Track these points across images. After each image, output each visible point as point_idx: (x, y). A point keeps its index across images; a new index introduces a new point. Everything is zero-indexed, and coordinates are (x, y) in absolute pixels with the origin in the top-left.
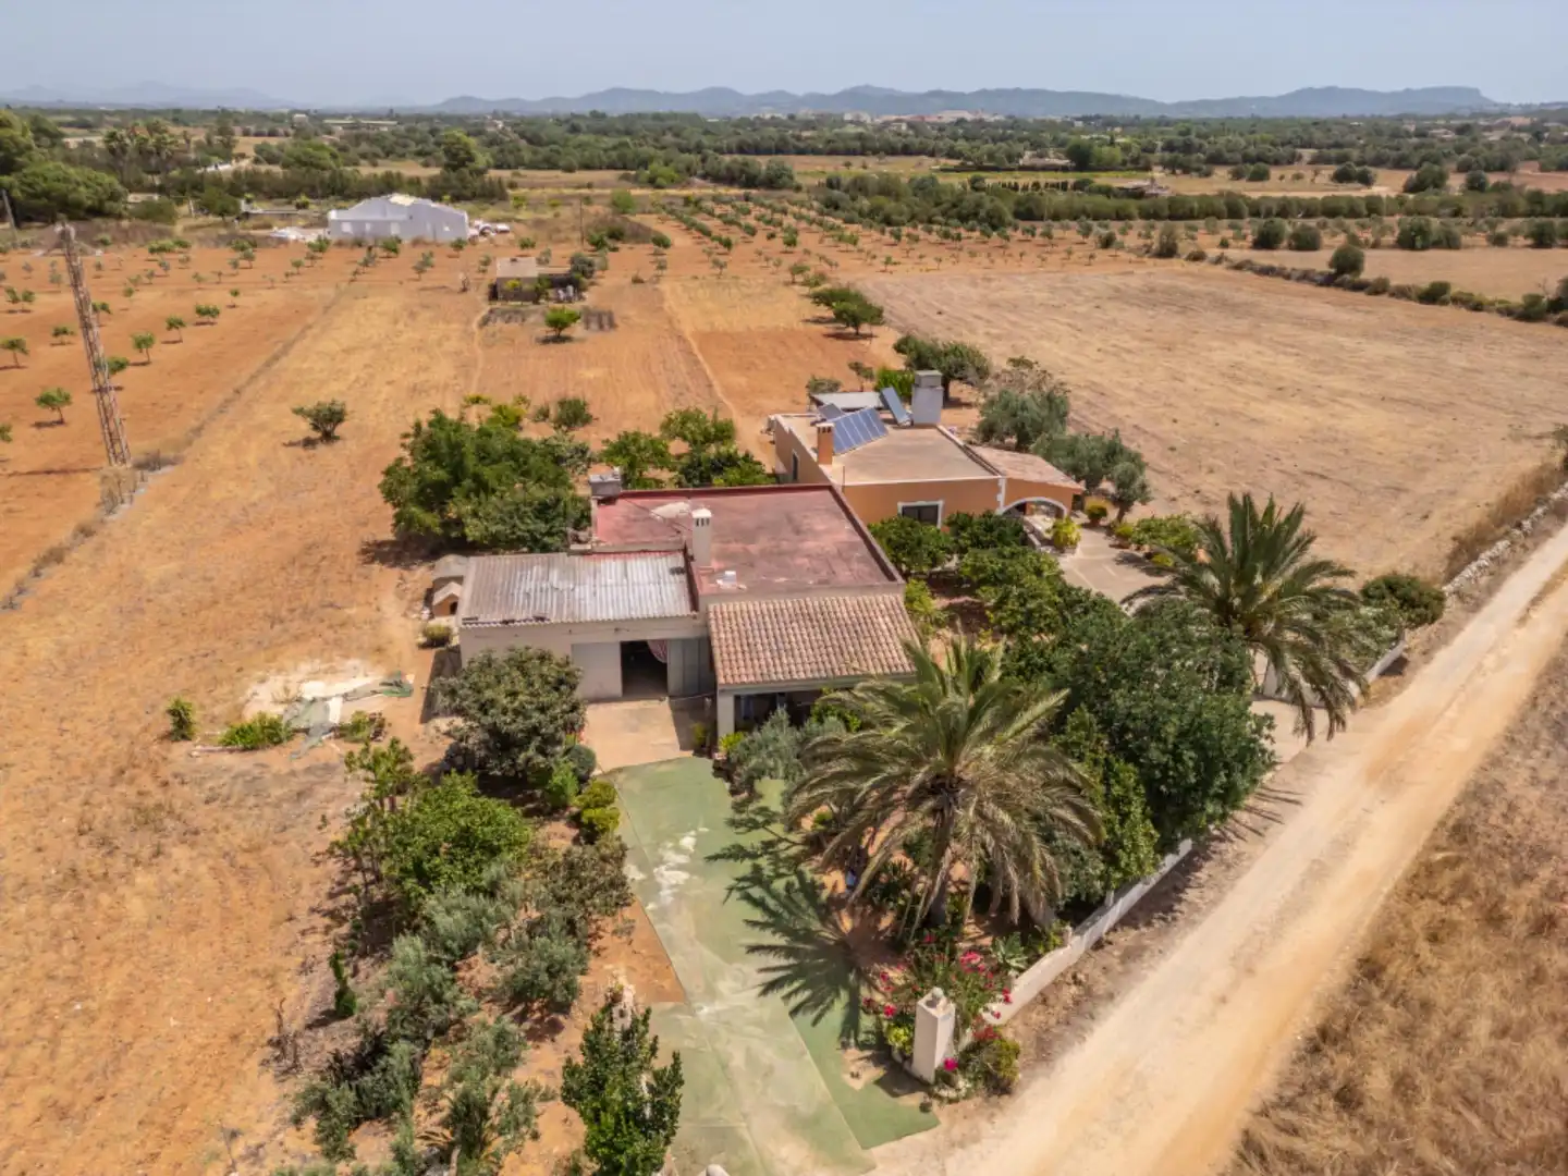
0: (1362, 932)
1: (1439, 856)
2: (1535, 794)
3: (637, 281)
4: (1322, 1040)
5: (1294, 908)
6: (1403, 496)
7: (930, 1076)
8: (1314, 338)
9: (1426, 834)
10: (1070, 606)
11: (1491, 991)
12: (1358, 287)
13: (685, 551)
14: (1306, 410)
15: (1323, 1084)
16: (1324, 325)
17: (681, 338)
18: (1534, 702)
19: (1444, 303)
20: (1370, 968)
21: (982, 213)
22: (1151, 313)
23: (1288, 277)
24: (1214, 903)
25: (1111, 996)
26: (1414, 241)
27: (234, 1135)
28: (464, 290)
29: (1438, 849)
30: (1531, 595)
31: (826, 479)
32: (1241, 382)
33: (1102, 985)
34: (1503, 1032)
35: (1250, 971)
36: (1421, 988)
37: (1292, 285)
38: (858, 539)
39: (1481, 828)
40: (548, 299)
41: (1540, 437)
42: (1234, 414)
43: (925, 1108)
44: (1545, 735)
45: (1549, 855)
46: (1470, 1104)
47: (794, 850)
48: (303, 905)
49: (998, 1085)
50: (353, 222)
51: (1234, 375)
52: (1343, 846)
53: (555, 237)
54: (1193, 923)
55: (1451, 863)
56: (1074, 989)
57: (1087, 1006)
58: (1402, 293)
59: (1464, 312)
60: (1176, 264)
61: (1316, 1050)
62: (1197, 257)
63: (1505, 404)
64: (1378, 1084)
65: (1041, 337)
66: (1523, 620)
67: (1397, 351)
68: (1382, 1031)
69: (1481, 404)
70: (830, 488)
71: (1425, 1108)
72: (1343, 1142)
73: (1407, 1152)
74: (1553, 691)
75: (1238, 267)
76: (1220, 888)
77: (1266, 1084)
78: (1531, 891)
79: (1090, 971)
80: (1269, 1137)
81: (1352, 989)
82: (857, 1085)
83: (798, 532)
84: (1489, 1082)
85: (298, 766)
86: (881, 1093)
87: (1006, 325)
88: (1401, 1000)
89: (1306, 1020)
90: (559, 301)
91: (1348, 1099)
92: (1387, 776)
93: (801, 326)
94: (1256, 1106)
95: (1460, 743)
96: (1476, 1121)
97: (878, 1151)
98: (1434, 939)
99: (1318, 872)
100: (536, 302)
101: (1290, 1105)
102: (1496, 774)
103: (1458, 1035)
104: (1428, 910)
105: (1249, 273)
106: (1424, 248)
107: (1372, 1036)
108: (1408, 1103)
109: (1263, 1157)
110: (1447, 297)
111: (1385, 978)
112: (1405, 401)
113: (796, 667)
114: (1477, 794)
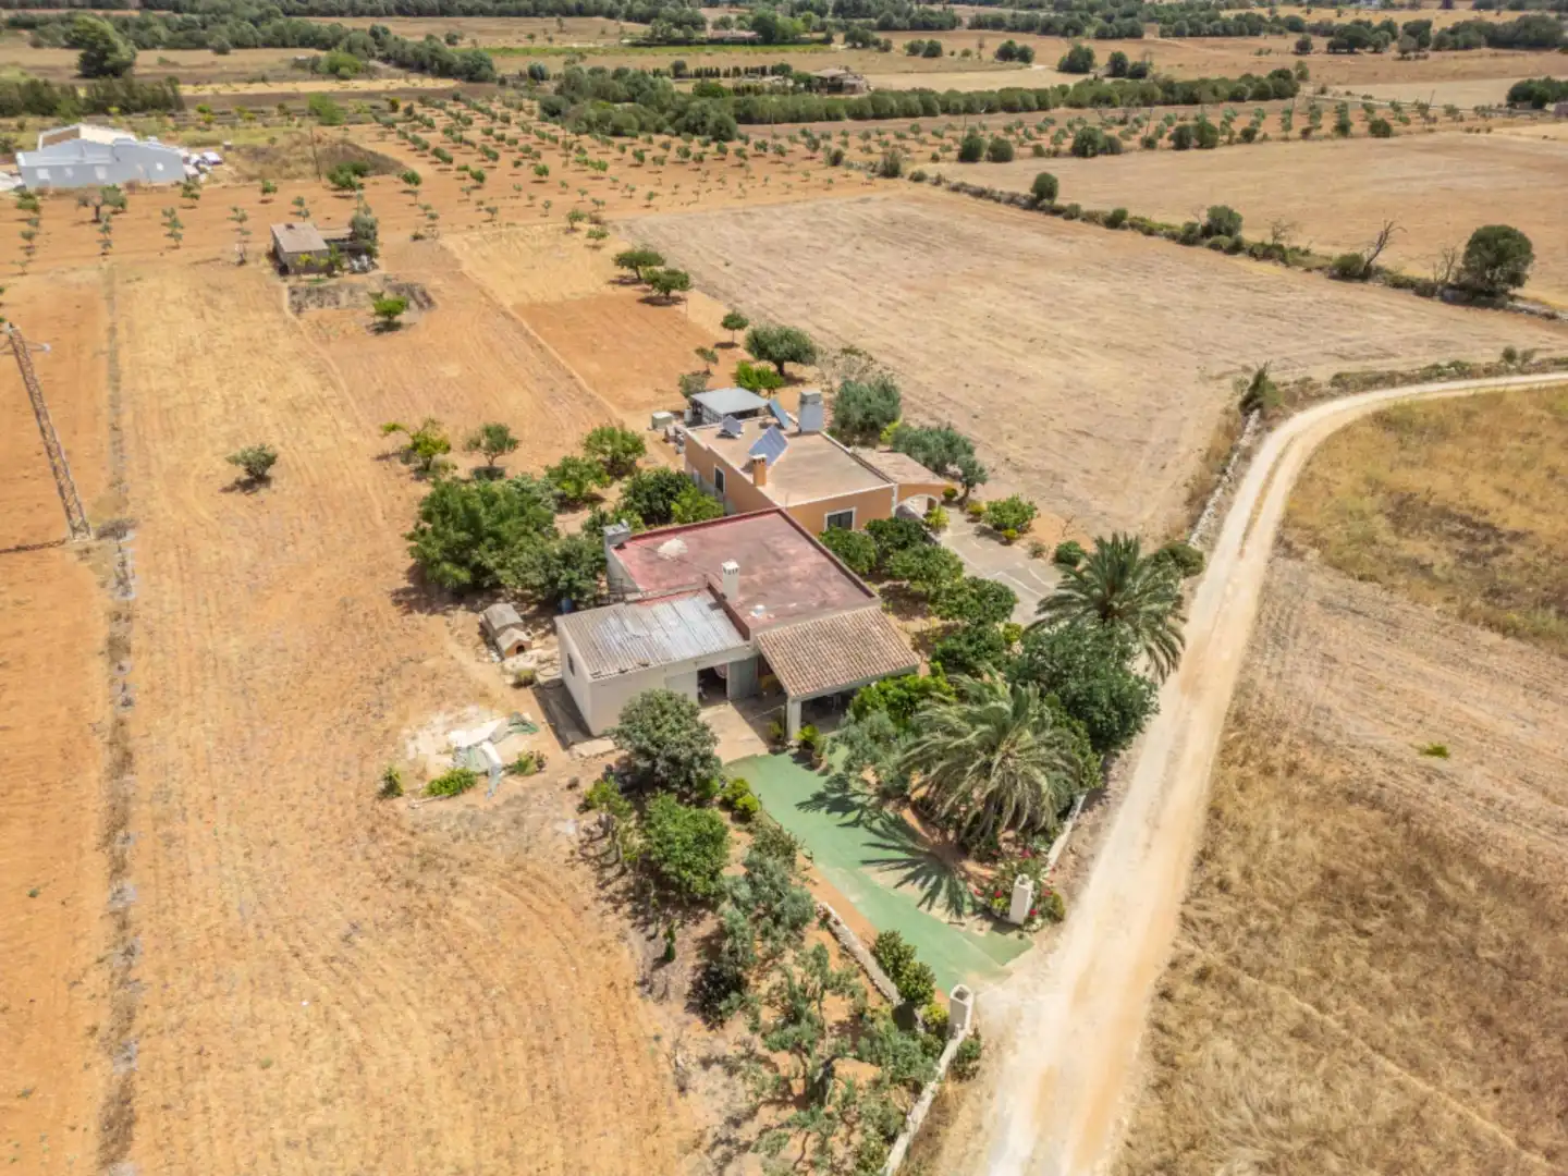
0: (1205, 792)
1: (1232, 735)
2: (1272, 684)
3: (416, 238)
4: (1204, 857)
5: (1167, 785)
6: (1144, 447)
7: (1021, 921)
8: (1041, 277)
9: (1221, 724)
10: (984, 595)
11: (1275, 812)
12: (1056, 212)
13: (711, 588)
14: (1055, 363)
15: (1209, 880)
16: (1042, 261)
17: (505, 314)
18: (1259, 617)
19: (1124, 228)
20: (1215, 812)
21: (710, 124)
22: (905, 253)
23: (998, 200)
24: (1126, 789)
25: (1092, 856)
26: (1085, 148)
27: (657, 1038)
28: (242, 262)
29: (1231, 731)
30: (1242, 532)
31: (770, 503)
32: (1000, 334)
33: (1086, 851)
34: (1284, 836)
35: (1157, 827)
36: (1242, 818)
37: (1002, 208)
38: (824, 560)
39: (1249, 714)
40: (342, 270)
41: (1220, 377)
42: (1007, 373)
43: (1021, 937)
44: (1270, 642)
45: (1286, 724)
46: (1278, 876)
47: (874, 800)
48: (587, 899)
49: (1055, 916)
50: (51, 169)
51: (992, 325)
52: (1181, 739)
53: (286, 171)
54: (1120, 804)
55: (1239, 740)
56: (1072, 857)
57: (1083, 864)
58: (1090, 218)
59: (1140, 237)
60: (901, 186)
61: (1201, 864)
62: (918, 178)
63: (1189, 343)
64: (1234, 875)
65: (825, 292)
66: (1241, 553)
67: (1103, 289)
68: (1229, 846)
69: (1173, 344)
70: (779, 511)
71: (1259, 882)
72: (1227, 909)
73: (1256, 907)
74: (1268, 607)
75: (956, 189)
76: (1125, 779)
77: (1183, 888)
78: (1282, 748)
79: (1077, 844)
80: (1192, 912)
81: (1210, 825)
82: (982, 934)
83: (780, 559)
84: (1285, 863)
85: (499, 800)
86: (997, 935)
87: (790, 278)
88: (1233, 828)
89: (1192, 849)
90: (354, 272)
91: (1223, 886)
92: (1193, 688)
93: (608, 290)
94: (1182, 899)
95: (1226, 656)
96: (1282, 884)
97: (1010, 965)
98: (1241, 789)
99: (1174, 759)
100: (330, 275)
101: (1198, 895)
102: (1249, 673)
103: (1265, 842)
104: (1234, 770)
105: (966, 196)
106: (1094, 155)
107: (1224, 850)
108: (1250, 882)
109: (1193, 924)
110: (1126, 222)
111: (1223, 816)
112: (1120, 347)
113: (834, 676)
114: (1242, 690)
